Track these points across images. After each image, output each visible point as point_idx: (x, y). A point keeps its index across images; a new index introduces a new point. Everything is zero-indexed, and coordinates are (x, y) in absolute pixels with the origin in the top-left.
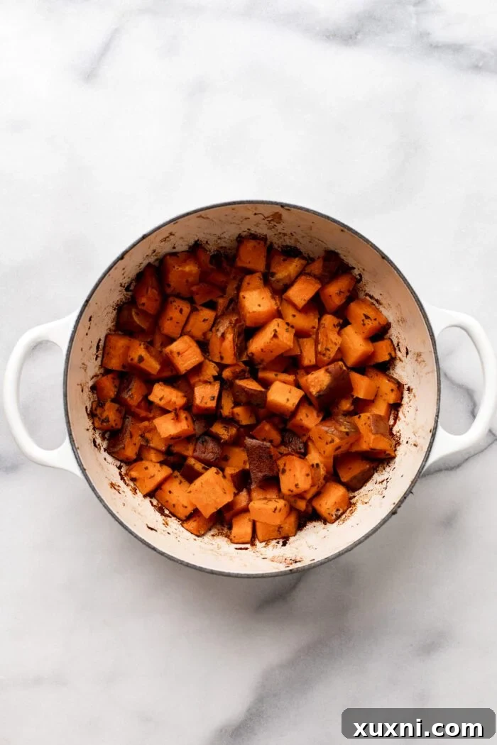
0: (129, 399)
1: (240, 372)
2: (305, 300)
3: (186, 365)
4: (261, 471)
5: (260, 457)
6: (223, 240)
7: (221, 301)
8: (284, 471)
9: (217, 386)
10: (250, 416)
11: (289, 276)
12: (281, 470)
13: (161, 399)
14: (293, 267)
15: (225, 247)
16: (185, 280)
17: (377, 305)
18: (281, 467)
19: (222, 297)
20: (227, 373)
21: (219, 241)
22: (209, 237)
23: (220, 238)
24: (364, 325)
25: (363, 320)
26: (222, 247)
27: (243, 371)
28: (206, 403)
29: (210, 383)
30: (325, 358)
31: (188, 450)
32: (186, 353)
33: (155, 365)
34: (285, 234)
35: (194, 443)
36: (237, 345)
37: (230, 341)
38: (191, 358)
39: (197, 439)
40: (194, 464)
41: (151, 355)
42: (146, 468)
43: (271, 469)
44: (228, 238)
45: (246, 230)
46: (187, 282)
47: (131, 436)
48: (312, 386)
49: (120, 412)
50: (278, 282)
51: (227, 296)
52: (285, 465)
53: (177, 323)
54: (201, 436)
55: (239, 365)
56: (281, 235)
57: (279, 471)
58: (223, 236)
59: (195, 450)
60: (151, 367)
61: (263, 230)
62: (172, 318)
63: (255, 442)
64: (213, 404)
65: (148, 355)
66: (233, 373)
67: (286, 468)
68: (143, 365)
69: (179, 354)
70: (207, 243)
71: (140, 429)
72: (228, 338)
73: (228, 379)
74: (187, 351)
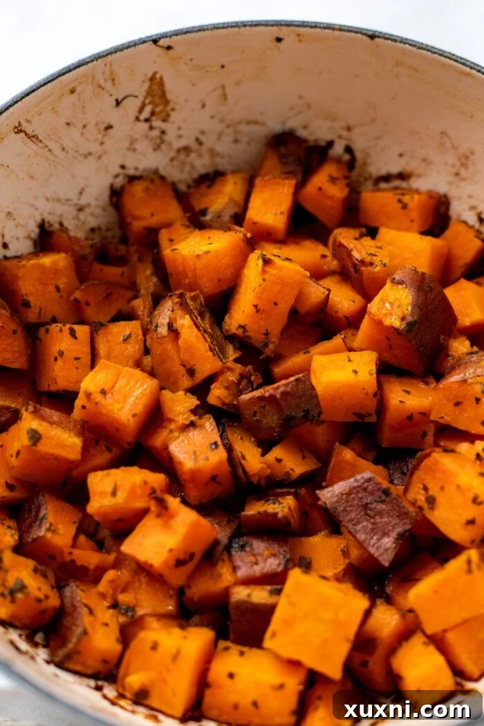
0: (49, 535)
1: (240, 381)
2: (282, 213)
3: (128, 407)
4: (385, 534)
5: (366, 507)
6: (87, 211)
7: (138, 303)
8: (431, 501)
9: (209, 424)
10: (304, 458)
11: (231, 199)
12: (425, 506)
13: (114, 494)
14: (230, 189)
15: (99, 228)
16: (51, 289)
17: (404, 184)
18: (421, 499)
19: (136, 297)
20: (217, 394)
21: (82, 216)
22: (60, 209)
23: (80, 209)
24: (405, 207)
25: (399, 201)
26: (92, 230)
27: (242, 376)
28: (207, 459)
29: (192, 425)
30: (377, 269)
31: (220, 575)
32: (117, 386)
33: (70, 439)
34: (187, 150)
35: (225, 557)
36: (205, 331)
37: (190, 327)
38: (131, 391)
39: (228, 548)
40: (249, 596)
41: (52, 423)
42: (154, 647)
43: (403, 515)
44: (93, 203)
45: (119, 170)
46: (58, 289)
47: (91, 612)
48: (385, 315)
49: (44, 575)
50: (219, 217)
51: (143, 292)
52: (426, 489)
53: (76, 359)
54: (231, 539)
55: (230, 369)
56: (182, 156)
57: (421, 508)
58: (83, 201)
59: (235, 569)
60: (62, 445)
61: (147, 160)
62: (61, 354)
63: (339, 488)
64: (221, 454)
65: (45, 424)
66: (227, 388)
67: (431, 492)
68: (44, 447)
69: (103, 392)
70: (61, 224)
71: (103, 596)
72: (183, 325)
73: (224, 404)
74: (116, 382)
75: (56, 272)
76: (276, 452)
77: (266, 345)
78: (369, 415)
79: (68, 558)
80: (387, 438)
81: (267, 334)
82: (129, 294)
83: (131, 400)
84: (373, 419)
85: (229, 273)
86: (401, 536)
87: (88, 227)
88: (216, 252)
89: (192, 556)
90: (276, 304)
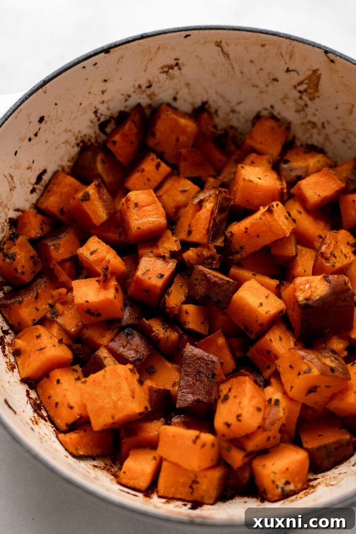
0: (52, 248)
1: (208, 258)
2: (319, 195)
3: (140, 221)
4: (193, 393)
5: (199, 372)
6: (236, 115)
8: (226, 398)
9: (172, 265)
11: (307, 167)
12: (222, 397)
13: (92, 253)
15: (236, 129)
16: (174, 137)
18: (224, 392)
19: (215, 177)
20: (190, 254)
21: (231, 115)
22: (221, 102)
23: (233, 111)
26: (232, 127)
27: (212, 257)
28: (150, 278)
29: (163, 258)
31: (103, 336)
32: (146, 208)
33: (102, 213)
34: (314, 125)
35: (116, 331)
36: (214, 220)
37: (208, 210)
38: (150, 215)
39: (122, 329)
40: (105, 358)
41: (100, 198)
42: (38, 337)
43: (209, 393)
44: (243, 113)
45: (268, 107)
46: (177, 140)
47: (36, 298)
48: (301, 290)
49: (35, 264)
50: (291, 170)
51: (220, 178)
52: (230, 390)
53: (148, 179)
54: (127, 326)
55: (209, 248)
56: (309, 126)
57: (219, 397)
58: (238, 108)
59: (112, 340)
60: (95, 212)
61: (288, 113)
62: (143, 171)
63: (198, 351)
64: (159, 283)
65: (97, 195)
66: (198, 256)
67: (230, 394)
68: (86, 206)
69: (136, 205)
70: (216, 111)
71: (52, 297)
72: (206, 206)
73: (189, 261)
74: (147, 206)
75: (184, 130)
76: (189, 308)
77: (237, 253)
78: (251, 333)
79: (52, 266)
80: (252, 352)
81: (242, 248)
82: (212, 172)
83: (145, 220)
84: (253, 337)
85: (256, 201)
86: (198, 401)
87: (231, 123)
88: (257, 185)
89: (99, 315)
90: (258, 236)
